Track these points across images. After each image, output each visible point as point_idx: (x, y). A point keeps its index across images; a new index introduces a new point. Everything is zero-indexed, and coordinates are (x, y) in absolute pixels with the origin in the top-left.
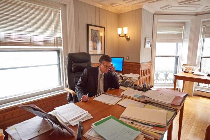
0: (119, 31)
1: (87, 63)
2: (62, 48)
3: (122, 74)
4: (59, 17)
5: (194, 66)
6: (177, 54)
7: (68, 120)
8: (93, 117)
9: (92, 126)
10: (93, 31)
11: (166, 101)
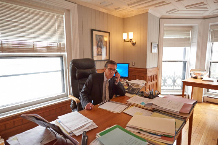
0: (125, 36)
1: (91, 69)
2: (65, 54)
3: (127, 80)
4: (63, 22)
5: (203, 71)
6: (185, 59)
7: (72, 130)
8: (97, 127)
9: (97, 137)
10: (97, 36)
11: (174, 108)
